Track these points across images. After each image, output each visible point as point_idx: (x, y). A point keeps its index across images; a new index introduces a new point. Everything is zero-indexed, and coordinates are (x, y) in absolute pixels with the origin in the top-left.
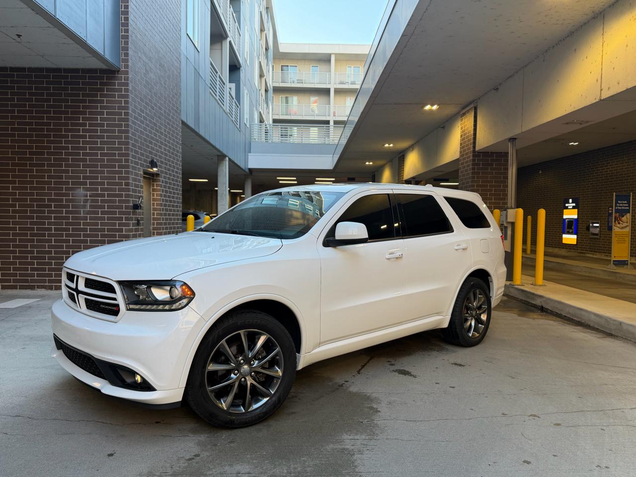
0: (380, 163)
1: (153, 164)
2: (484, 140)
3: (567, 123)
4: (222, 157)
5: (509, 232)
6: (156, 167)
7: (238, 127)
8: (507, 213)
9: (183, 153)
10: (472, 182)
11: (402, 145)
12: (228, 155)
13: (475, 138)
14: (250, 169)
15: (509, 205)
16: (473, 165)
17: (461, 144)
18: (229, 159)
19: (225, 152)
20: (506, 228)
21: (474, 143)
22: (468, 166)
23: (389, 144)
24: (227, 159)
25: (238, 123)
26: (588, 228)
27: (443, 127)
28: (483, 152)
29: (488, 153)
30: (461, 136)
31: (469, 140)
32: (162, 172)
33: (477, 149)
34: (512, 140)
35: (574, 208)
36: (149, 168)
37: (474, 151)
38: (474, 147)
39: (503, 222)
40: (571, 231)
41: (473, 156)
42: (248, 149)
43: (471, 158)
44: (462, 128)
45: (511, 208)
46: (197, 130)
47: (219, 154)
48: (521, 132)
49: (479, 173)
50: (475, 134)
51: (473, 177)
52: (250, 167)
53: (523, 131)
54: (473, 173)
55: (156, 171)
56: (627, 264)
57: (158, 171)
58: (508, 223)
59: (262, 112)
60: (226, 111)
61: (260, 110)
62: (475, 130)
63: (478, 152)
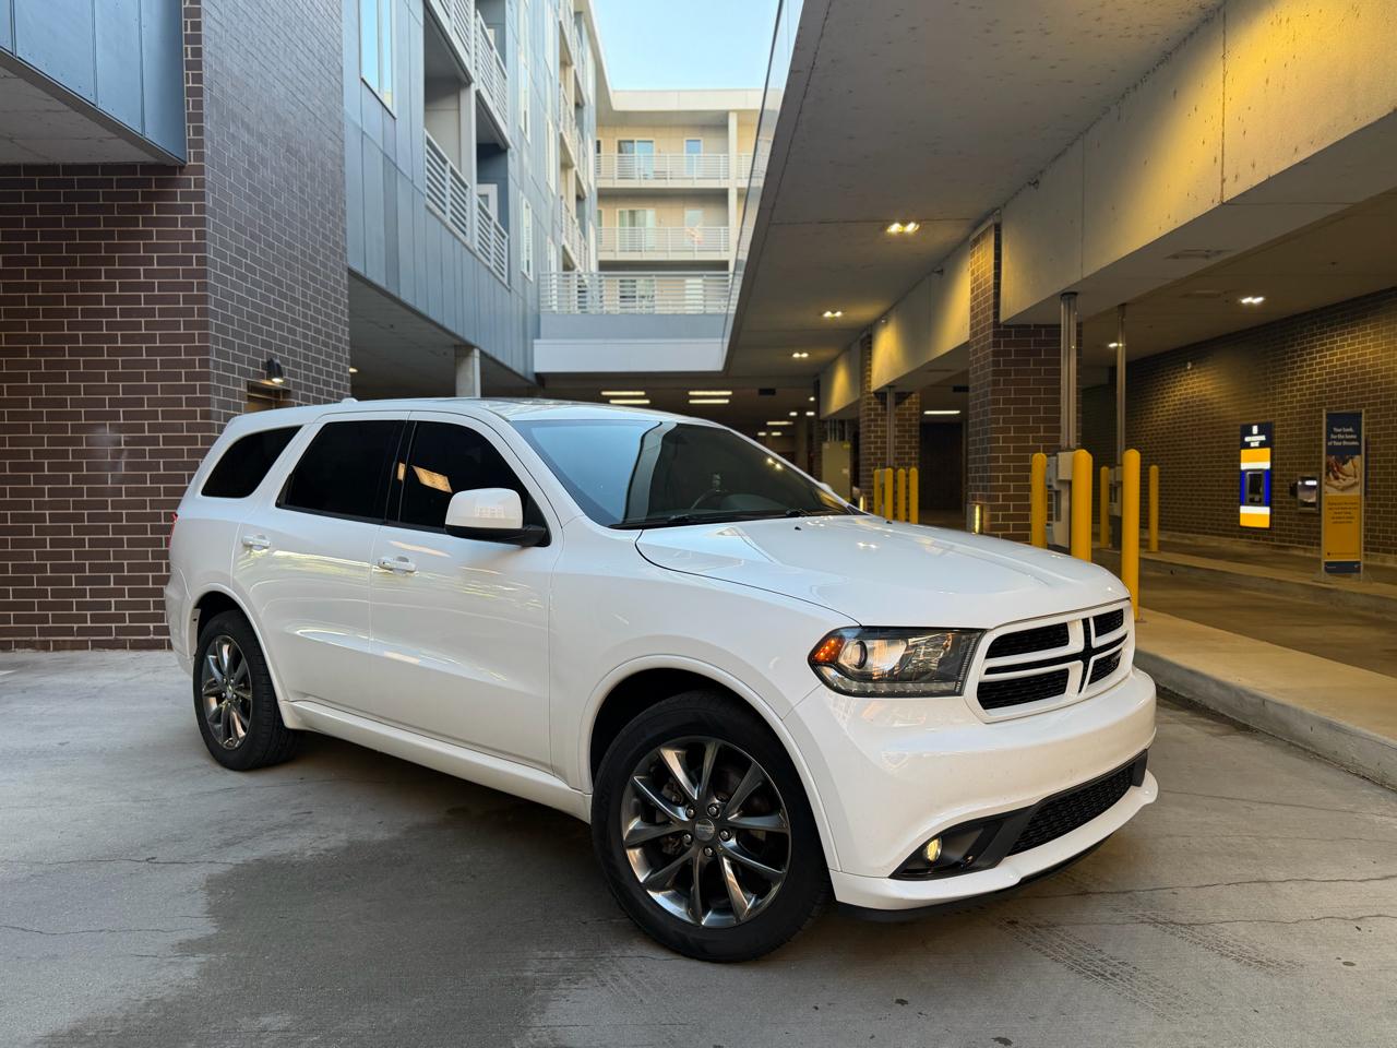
0: (824, 354)
1: (273, 369)
2: (1015, 300)
3: (1175, 257)
4: (465, 349)
5: (1064, 504)
6: (280, 375)
7: (505, 282)
8: (1057, 461)
9: (352, 345)
10: (994, 392)
11: (865, 312)
12: (478, 344)
13: (997, 295)
14: (538, 375)
15: (1063, 443)
16: (995, 354)
17: (972, 309)
18: (482, 353)
19: (470, 338)
20: (1058, 493)
21: (997, 305)
22: (985, 357)
23: (834, 312)
24: (477, 353)
25: (504, 274)
26: (1293, 491)
27: (941, 272)
28: (1017, 326)
29: (1029, 326)
30: (972, 290)
31: (986, 300)
32: (298, 386)
33: (1003, 318)
34: (1069, 295)
35: (1262, 445)
36: (263, 378)
37: (996, 324)
38: (996, 314)
39: (1050, 480)
40: (1257, 498)
41: (997, 334)
42: (533, 327)
43: (991, 339)
44: (973, 274)
45: (1069, 449)
46: (393, 291)
47: (458, 342)
48: (1079, 279)
49: (1008, 373)
50: (997, 285)
51: (995, 383)
52: (539, 368)
53: (1085, 276)
54: (995, 373)
55: (281, 384)
56: (1358, 570)
57: (286, 382)
58: (1061, 482)
59: (568, 248)
60: (471, 247)
61: (565, 242)
62: (998, 276)
63: (1005, 326)
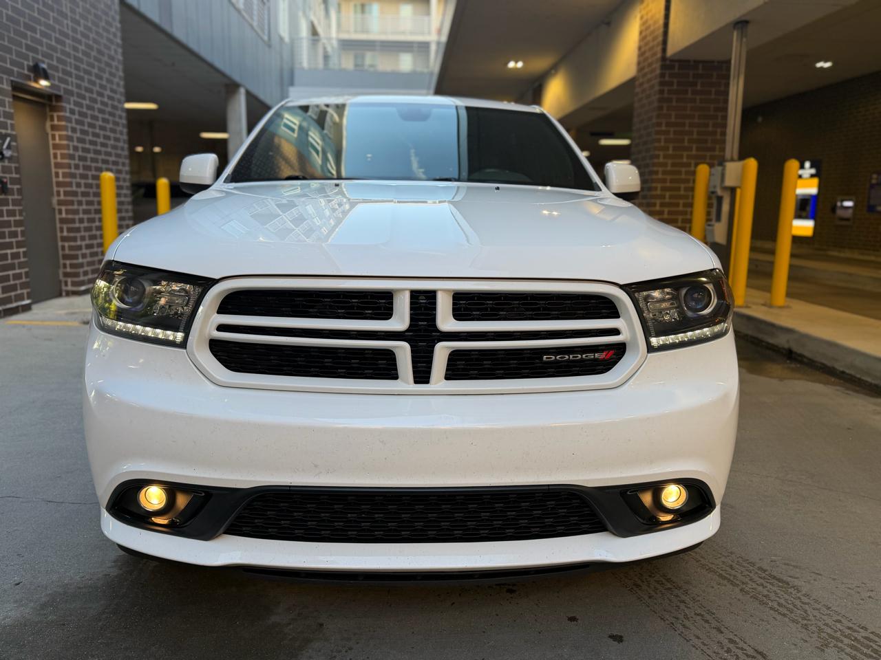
1: (39, 72)
2: (683, 34)
5: (726, 207)
6: (46, 77)
7: (266, 38)
8: (724, 170)
10: (658, 116)
11: (540, 64)
12: (243, 83)
13: (666, 33)
15: (728, 154)
16: (661, 84)
17: (640, 48)
18: (248, 94)
20: (720, 199)
21: (665, 42)
22: (652, 87)
23: (516, 62)
24: (242, 91)
26: (834, 209)
27: (608, 24)
28: (679, 61)
29: (689, 61)
30: (641, 33)
31: (654, 39)
32: (71, 93)
33: (670, 53)
34: (741, 24)
35: (812, 176)
36: (30, 80)
37: (664, 58)
38: (664, 50)
39: (715, 187)
40: (804, 214)
41: (663, 67)
42: (288, 78)
43: (658, 72)
44: (642, 18)
45: (732, 160)
46: (166, 27)
49: (670, 100)
50: (666, 25)
51: (660, 108)
54: (660, 100)
55: (46, 87)
57: (52, 86)
58: (725, 188)
59: (316, 23)
61: (313, 18)
62: (667, 16)
63: (672, 61)
